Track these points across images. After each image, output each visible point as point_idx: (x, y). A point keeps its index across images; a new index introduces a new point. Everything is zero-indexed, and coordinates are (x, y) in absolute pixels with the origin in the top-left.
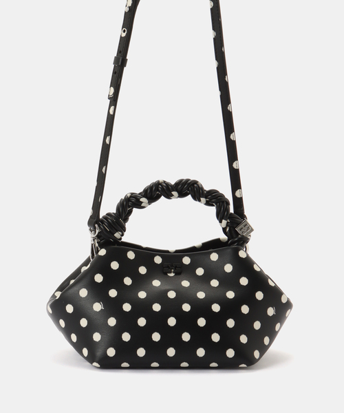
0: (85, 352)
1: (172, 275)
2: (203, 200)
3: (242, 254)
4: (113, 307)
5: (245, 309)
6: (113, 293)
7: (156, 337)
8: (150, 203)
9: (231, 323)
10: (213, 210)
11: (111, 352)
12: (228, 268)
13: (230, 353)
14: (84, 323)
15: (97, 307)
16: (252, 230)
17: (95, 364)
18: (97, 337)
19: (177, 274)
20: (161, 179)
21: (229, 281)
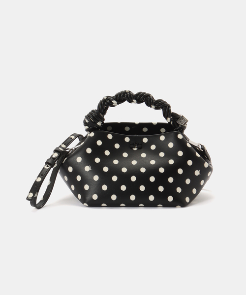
0: (79, 196)
1: (135, 149)
2: (153, 106)
3: (180, 136)
4: (97, 169)
5: (180, 171)
6: (97, 160)
7: (123, 188)
8: (118, 104)
9: (171, 180)
10: (161, 111)
11: (95, 197)
12: (171, 145)
13: (170, 199)
14: (79, 178)
15: (87, 168)
16: (187, 121)
17: (85, 204)
18: (87, 187)
19: (139, 148)
20: (127, 90)
21: (171, 154)
